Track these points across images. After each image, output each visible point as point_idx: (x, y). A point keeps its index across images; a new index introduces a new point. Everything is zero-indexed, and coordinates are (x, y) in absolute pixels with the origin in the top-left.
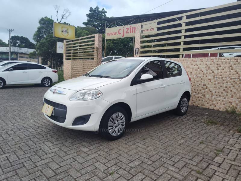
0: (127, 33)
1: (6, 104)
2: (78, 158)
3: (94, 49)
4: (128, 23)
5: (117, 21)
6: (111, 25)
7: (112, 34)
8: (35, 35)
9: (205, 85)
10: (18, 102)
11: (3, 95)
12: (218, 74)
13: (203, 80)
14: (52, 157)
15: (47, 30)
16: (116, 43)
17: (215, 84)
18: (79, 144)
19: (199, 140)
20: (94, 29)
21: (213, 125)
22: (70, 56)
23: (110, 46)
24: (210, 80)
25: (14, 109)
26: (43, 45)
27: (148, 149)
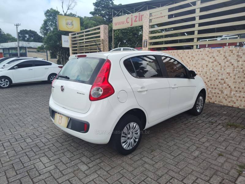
0: (135, 21)
1: (10, 107)
2: (74, 180)
3: (100, 41)
4: (136, 10)
5: (124, 9)
6: (119, 13)
7: (119, 23)
8: (41, 28)
9: (223, 80)
10: (21, 104)
11: (8, 95)
12: (238, 67)
13: (220, 74)
14: (46, 178)
15: (53, 22)
16: (124, 33)
17: (234, 79)
18: (77, 160)
19: (216, 151)
20: (101, 19)
21: (233, 129)
22: (76, 50)
23: (118, 36)
24: (229, 74)
25: (15, 113)
26: (50, 39)
27: (157, 166)
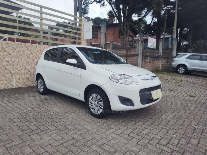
9: (4, 67)
12: (14, 56)
24: (8, 62)
